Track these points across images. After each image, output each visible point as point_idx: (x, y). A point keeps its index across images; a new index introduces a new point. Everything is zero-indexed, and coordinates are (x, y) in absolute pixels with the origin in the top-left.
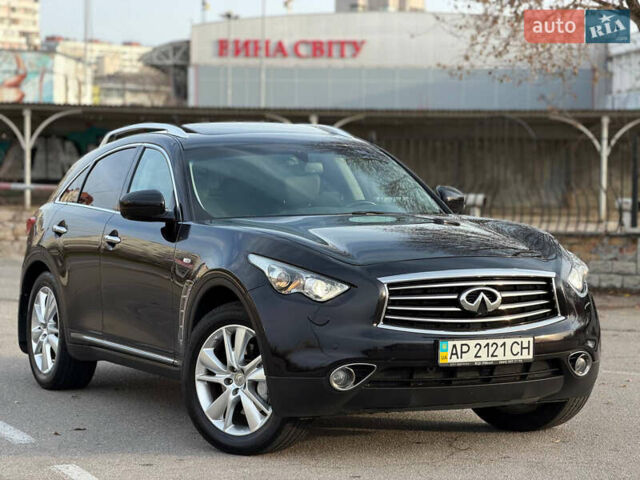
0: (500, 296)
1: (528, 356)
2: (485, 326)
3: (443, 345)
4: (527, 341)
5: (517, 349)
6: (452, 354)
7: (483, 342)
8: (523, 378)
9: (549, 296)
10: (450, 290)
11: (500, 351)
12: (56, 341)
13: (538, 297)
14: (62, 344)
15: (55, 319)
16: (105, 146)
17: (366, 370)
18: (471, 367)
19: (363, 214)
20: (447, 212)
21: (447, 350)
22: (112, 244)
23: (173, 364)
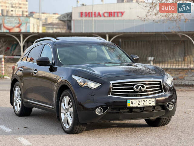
0: (145, 87)
1: (154, 104)
2: (141, 95)
3: (128, 101)
4: (154, 100)
5: (150, 102)
6: (131, 104)
7: (140, 100)
8: (153, 110)
9: (161, 86)
10: (131, 85)
11: (145, 103)
12: (20, 102)
13: (157, 87)
14: (22, 103)
15: (20, 96)
16: (34, 44)
17: (106, 109)
18: (137, 108)
19: (108, 63)
20: (133, 62)
21: (130, 103)
22: (35, 73)
23: (52, 108)
